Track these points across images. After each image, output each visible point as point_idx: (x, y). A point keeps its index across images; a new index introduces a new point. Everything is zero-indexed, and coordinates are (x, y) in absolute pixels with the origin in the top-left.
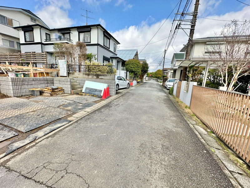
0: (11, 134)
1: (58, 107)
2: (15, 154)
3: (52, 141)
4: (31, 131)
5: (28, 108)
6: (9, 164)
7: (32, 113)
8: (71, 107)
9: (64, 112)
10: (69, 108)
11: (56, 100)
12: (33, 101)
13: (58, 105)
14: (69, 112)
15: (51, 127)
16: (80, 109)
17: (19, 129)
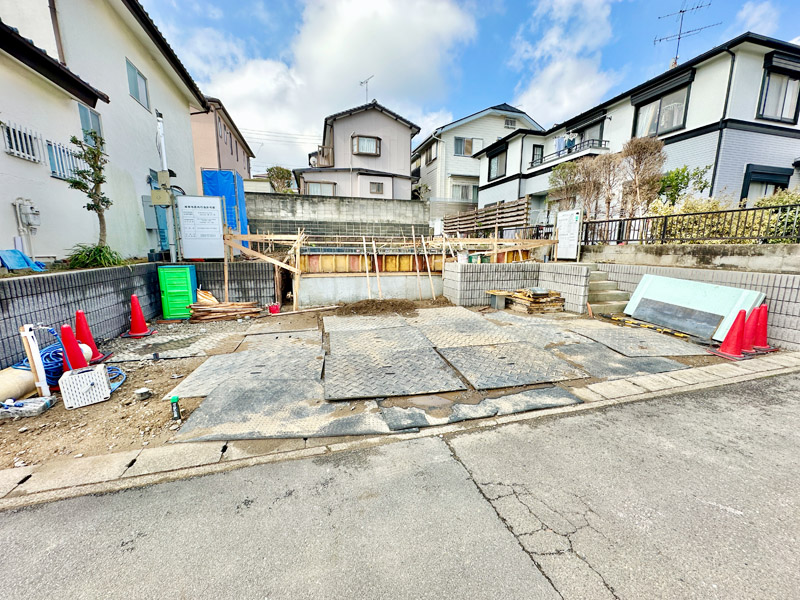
0: (456, 384)
1: (547, 348)
2: (463, 428)
3: (531, 436)
4: (487, 389)
5: (482, 335)
6: (454, 442)
7: (490, 349)
8: (583, 357)
9: (563, 367)
10: (579, 359)
11: (541, 328)
12: (492, 321)
13: (547, 343)
14: (577, 371)
15: (528, 399)
16: (615, 371)
17: (468, 378)
